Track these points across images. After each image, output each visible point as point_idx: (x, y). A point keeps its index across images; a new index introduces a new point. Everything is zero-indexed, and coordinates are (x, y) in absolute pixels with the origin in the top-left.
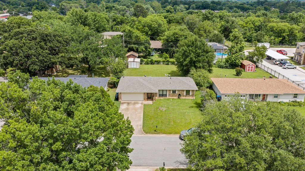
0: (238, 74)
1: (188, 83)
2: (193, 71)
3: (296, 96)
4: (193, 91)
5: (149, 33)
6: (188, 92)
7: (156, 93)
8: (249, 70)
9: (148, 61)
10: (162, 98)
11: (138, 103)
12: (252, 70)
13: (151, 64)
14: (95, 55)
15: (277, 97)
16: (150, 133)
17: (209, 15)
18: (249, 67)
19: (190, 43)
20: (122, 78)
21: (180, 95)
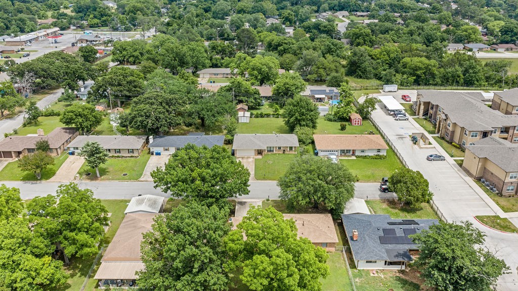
0: (343, 128)
1: (292, 140)
2: (298, 128)
3: (379, 151)
4: (295, 147)
5: (259, 77)
6: (291, 148)
7: (265, 150)
8: (355, 124)
9: (257, 113)
10: (269, 153)
11: (250, 158)
12: (358, 124)
13: (261, 117)
14: (211, 115)
15: (363, 152)
16: (260, 180)
17: (332, 47)
18: (356, 121)
19: (295, 103)
20: (235, 136)
21: (284, 150)
